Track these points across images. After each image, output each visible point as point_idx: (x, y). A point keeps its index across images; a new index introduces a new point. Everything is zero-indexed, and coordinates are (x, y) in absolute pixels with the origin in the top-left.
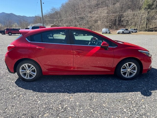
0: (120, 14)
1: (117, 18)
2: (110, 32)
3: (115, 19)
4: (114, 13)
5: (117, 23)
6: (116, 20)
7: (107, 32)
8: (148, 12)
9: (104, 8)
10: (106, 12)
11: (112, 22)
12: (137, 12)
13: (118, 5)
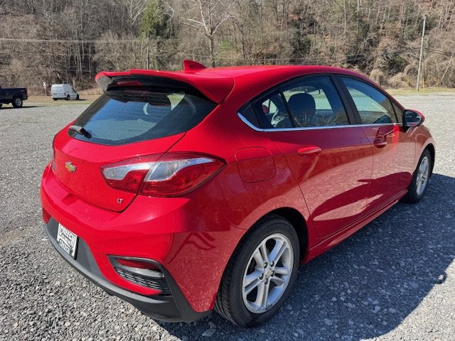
0: (82, 41)
1: (77, 54)
2: (78, 96)
3: (70, 55)
4: (61, 37)
5: (79, 69)
6: (72, 58)
7: (68, 96)
8: (158, 43)
9: (23, 19)
10: (35, 31)
11: (63, 63)
12: (131, 40)
13: (69, 13)
